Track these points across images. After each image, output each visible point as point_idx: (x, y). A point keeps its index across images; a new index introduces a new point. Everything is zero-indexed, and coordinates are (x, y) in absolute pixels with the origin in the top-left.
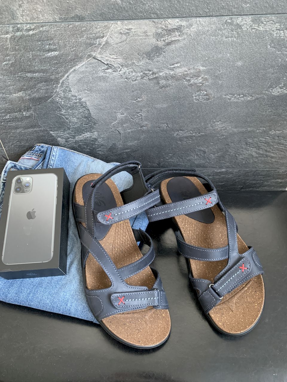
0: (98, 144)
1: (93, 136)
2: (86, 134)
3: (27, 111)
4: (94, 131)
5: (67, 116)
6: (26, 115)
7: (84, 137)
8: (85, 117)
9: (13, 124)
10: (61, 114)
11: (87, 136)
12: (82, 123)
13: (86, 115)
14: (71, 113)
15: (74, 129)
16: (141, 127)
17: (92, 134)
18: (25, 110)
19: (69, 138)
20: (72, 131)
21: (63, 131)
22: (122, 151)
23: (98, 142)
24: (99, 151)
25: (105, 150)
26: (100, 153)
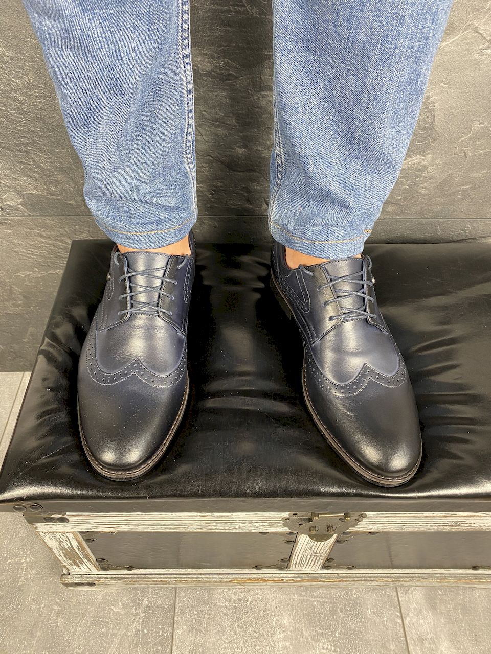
0: (427, 175)
1: (424, 162)
7: (410, 163)
8: (423, 130)
12: (415, 140)
13: (427, 125)
22: (457, 188)
23: (428, 172)
24: (423, 188)
25: (433, 186)
26: (423, 191)
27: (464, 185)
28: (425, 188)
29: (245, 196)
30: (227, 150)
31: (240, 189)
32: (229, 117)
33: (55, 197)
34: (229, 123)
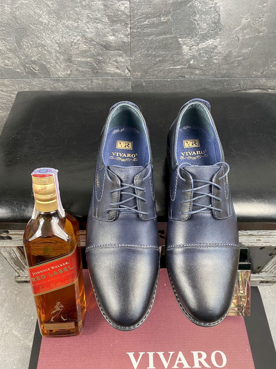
0: (217, 51)
1: (215, 43)
2: (209, 41)
3: (166, 15)
4: (217, 38)
5: (199, 22)
6: (163, 20)
7: (207, 44)
8: (214, 23)
9: (148, 30)
10: (195, 20)
11: (209, 43)
12: (209, 30)
13: (216, 21)
14: (203, 18)
15: (201, 36)
16: (259, 33)
17: (215, 41)
18: (163, 15)
19: (193, 46)
20: (198, 38)
21: (190, 39)
22: (235, 59)
23: (217, 50)
24: (215, 59)
25: (221, 58)
26: (215, 61)
27: (238, 57)
28: (216, 59)
29: (115, 65)
30: (104, 37)
31: (112, 61)
32: (104, 17)
33: (9, 67)
34: (104, 21)
